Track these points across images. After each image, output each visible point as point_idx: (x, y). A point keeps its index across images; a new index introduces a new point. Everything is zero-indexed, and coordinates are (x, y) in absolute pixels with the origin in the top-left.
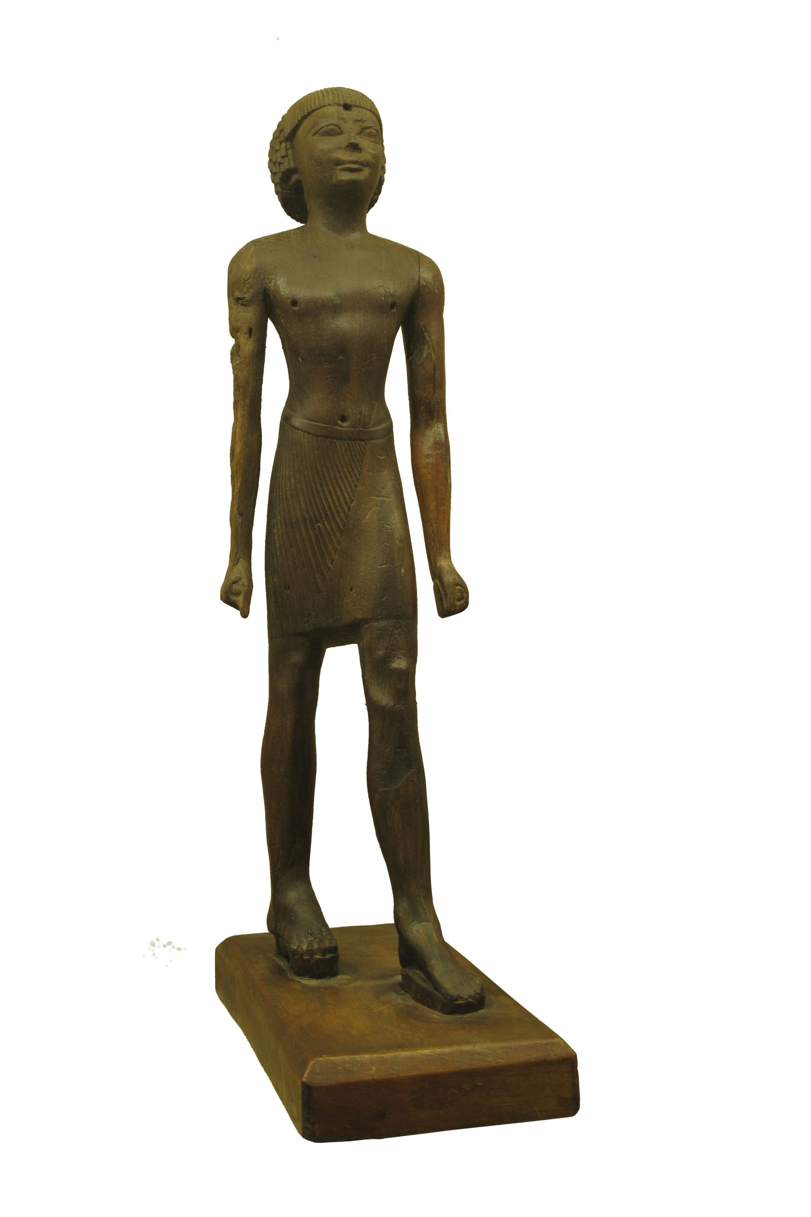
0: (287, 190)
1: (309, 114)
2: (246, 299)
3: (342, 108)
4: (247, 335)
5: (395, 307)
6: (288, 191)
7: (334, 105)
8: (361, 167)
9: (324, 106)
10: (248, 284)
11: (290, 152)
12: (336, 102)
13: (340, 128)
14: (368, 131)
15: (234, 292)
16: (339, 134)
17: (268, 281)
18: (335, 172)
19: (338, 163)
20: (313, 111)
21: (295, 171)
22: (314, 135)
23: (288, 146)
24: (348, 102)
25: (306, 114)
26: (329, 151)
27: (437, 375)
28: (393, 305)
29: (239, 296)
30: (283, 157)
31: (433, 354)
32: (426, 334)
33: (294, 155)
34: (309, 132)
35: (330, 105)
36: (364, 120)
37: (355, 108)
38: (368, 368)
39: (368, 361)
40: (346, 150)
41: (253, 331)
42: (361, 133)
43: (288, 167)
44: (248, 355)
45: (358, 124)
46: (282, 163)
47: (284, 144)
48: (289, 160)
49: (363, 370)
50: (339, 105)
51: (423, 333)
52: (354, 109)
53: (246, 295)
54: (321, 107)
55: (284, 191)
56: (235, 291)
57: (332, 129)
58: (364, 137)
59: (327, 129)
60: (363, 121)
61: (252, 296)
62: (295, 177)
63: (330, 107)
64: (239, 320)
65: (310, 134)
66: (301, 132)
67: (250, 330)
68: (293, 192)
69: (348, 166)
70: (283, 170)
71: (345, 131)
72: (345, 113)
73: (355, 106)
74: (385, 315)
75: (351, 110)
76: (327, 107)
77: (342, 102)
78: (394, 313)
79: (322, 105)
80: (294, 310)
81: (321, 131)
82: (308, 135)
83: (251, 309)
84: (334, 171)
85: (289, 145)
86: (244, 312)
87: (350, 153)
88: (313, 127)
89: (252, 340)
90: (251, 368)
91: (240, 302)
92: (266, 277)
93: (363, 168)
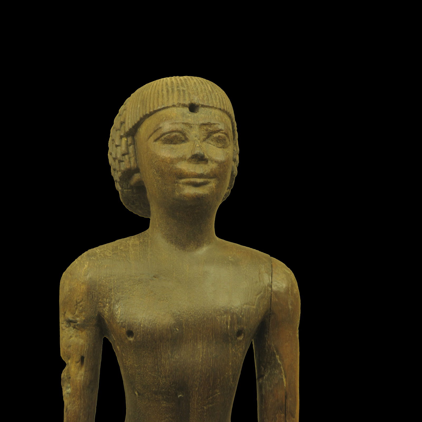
0: (128, 189)
1: (151, 114)
2: (78, 323)
3: (187, 109)
4: (79, 364)
5: (243, 334)
6: (130, 190)
7: (178, 107)
8: (206, 180)
9: (168, 107)
10: (81, 306)
11: (131, 148)
12: (182, 102)
13: (184, 135)
14: (216, 135)
15: (65, 313)
16: (183, 141)
17: (102, 305)
18: (178, 185)
19: (181, 175)
20: (155, 112)
21: (137, 170)
22: (156, 140)
23: (129, 142)
24: (196, 100)
25: (148, 113)
26: (172, 161)
27: (288, 404)
28: (239, 333)
29: (71, 319)
30: (124, 155)
31: (284, 380)
32: (277, 357)
33: (135, 152)
34: (151, 136)
35: (174, 106)
36: (212, 122)
37: (203, 108)
38: (210, 405)
39: (211, 398)
40: (190, 162)
41: (85, 359)
42: (208, 137)
43: (128, 167)
44: (78, 387)
45: (205, 128)
46: (123, 161)
47: (124, 139)
48: (129, 158)
49: (205, 408)
50: (184, 106)
51: (274, 355)
52: (201, 110)
53: (78, 319)
54: (164, 108)
55: (125, 190)
56: (67, 312)
57: (176, 136)
58: (212, 143)
59: (169, 136)
60: (211, 124)
61: (84, 321)
62: (136, 177)
63: (175, 109)
64: (70, 346)
65: (152, 139)
66: (142, 130)
67: (82, 358)
68: (134, 191)
69: (192, 180)
70: (122, 169)
71: (189, 139)
72: (192, 118)
73: (203, 106)
74: (230, 344)
75: (198, 112)
76: (171, 108)
77: (187, 102)
78: (240, 341)
79: (166, 106)
80: (130, 341)
81: (163, 138)
82: (150, 140)
83: (84, 334)
84: (176, 184)
85: (130, 139)
86: (76, 336)
87: (195, 165)
88: (155, 131)
89: (83, 369)
90: (82, 402)
91: (72, 324)
92: (100, 300)
93: (209, 180)
